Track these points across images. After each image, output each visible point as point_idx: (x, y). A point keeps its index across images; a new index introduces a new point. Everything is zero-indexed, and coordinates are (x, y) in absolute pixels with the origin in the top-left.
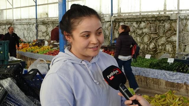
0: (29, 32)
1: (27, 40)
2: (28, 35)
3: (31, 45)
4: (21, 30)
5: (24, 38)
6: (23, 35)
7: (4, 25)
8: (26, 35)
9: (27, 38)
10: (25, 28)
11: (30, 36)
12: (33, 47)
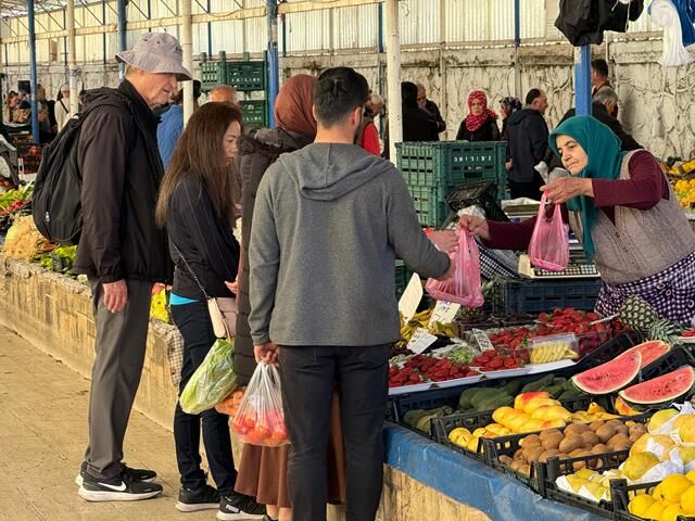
0: (685, 102)
1: (678, 147)
2: (682, 120)
3: (678, 173)
4: (650, 95)
5: (662, 136)
6: (655, 121)
7: (562, 67)
8: (669, 122)
9: (674, 137)
10: (667, 85)
11: (690, 127)
12: (684, 183)
